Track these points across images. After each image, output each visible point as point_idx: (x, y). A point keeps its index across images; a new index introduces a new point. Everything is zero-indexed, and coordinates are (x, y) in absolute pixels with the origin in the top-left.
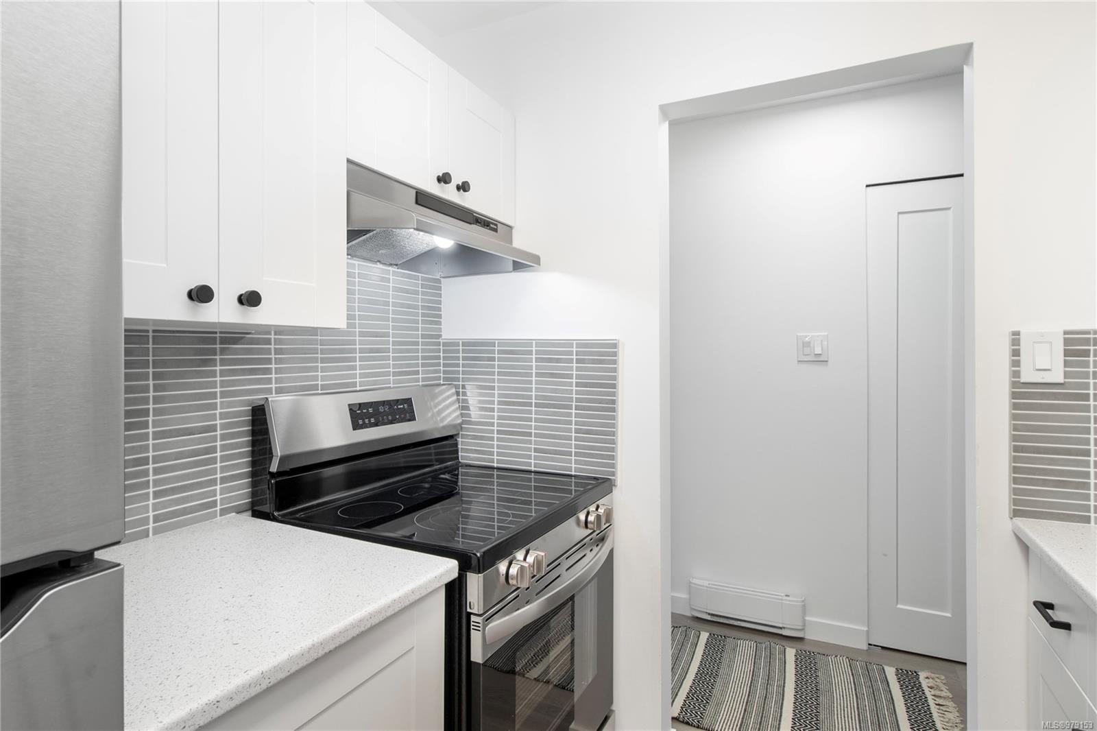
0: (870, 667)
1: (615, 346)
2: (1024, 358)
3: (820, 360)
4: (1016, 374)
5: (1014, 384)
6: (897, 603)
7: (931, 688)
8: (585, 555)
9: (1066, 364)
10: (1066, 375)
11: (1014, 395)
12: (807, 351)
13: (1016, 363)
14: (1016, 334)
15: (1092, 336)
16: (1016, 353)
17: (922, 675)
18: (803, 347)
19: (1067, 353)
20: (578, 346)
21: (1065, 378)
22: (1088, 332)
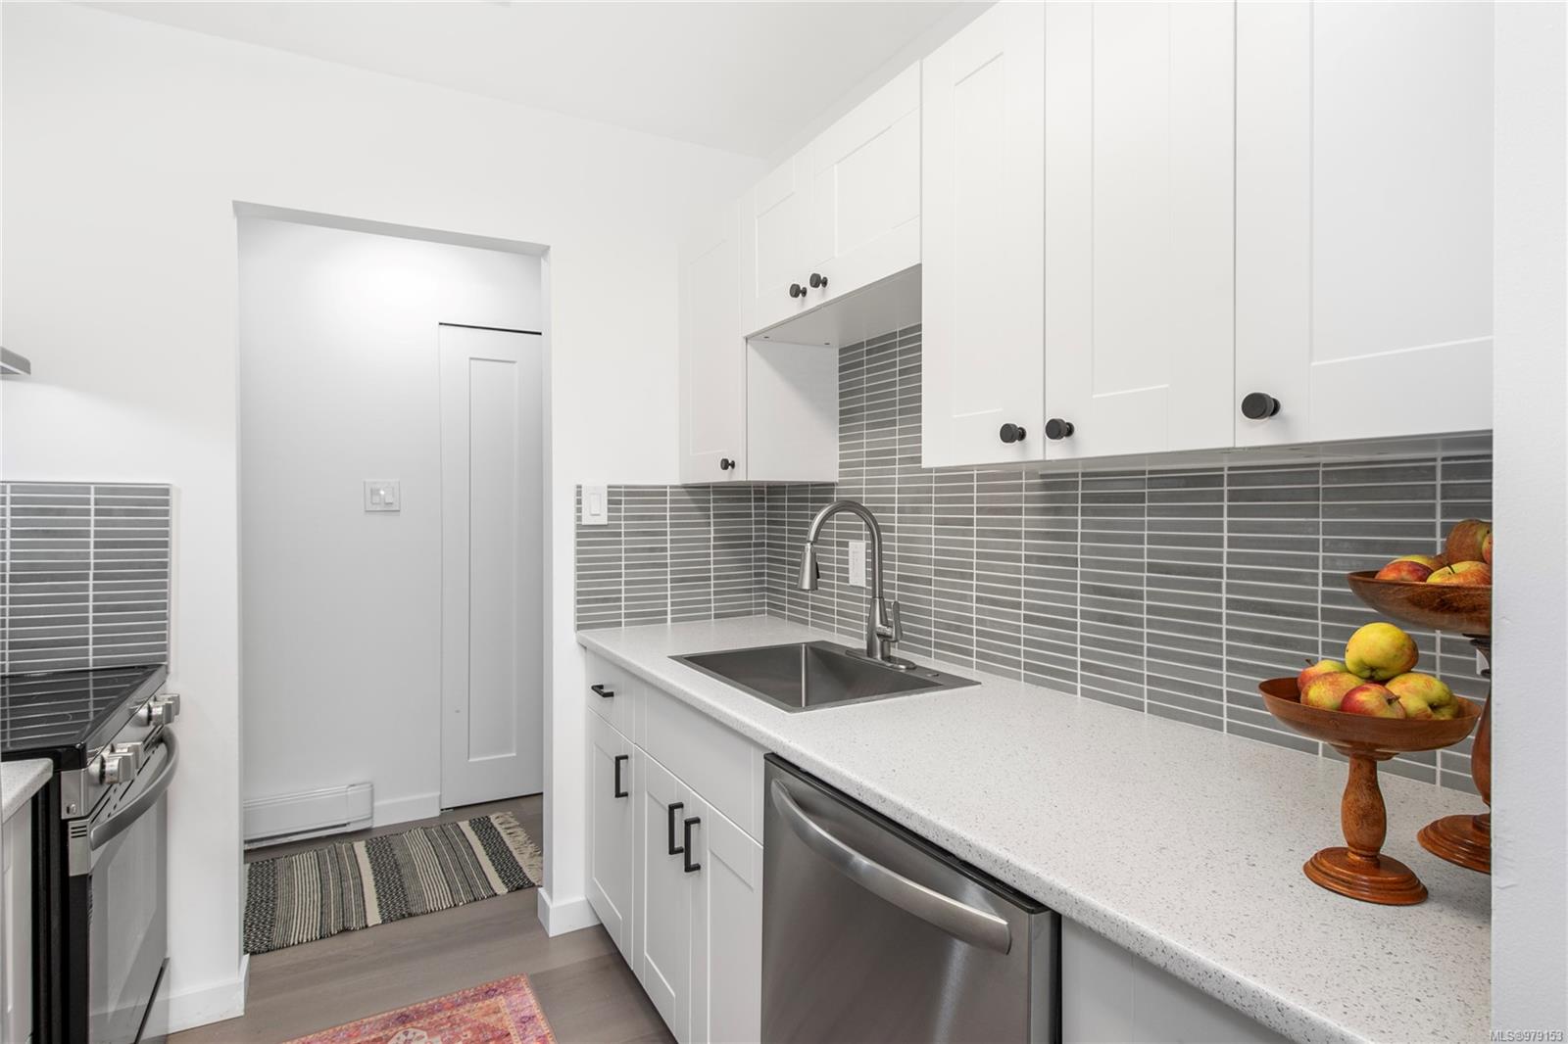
0: (445, 829)
1: (166, 492)
2: (584, 505)
3: (390, 510)
4: (579, 518)
5: (579, 526)
6: (469, 758)
7: (500, 824)
8: (148, 759)
9: (609, 510)
10: (610, 519)
11: (579, 535)
12: (376, 499)
13: (579, 510)
14: (579, 487)
15: (623, 490)
16: (579, 502)
17: (492, 818)
18: (372, 495)
19: (610, 502)
20: (98, 491)
21: (608, 520)
22: (620, 487)
